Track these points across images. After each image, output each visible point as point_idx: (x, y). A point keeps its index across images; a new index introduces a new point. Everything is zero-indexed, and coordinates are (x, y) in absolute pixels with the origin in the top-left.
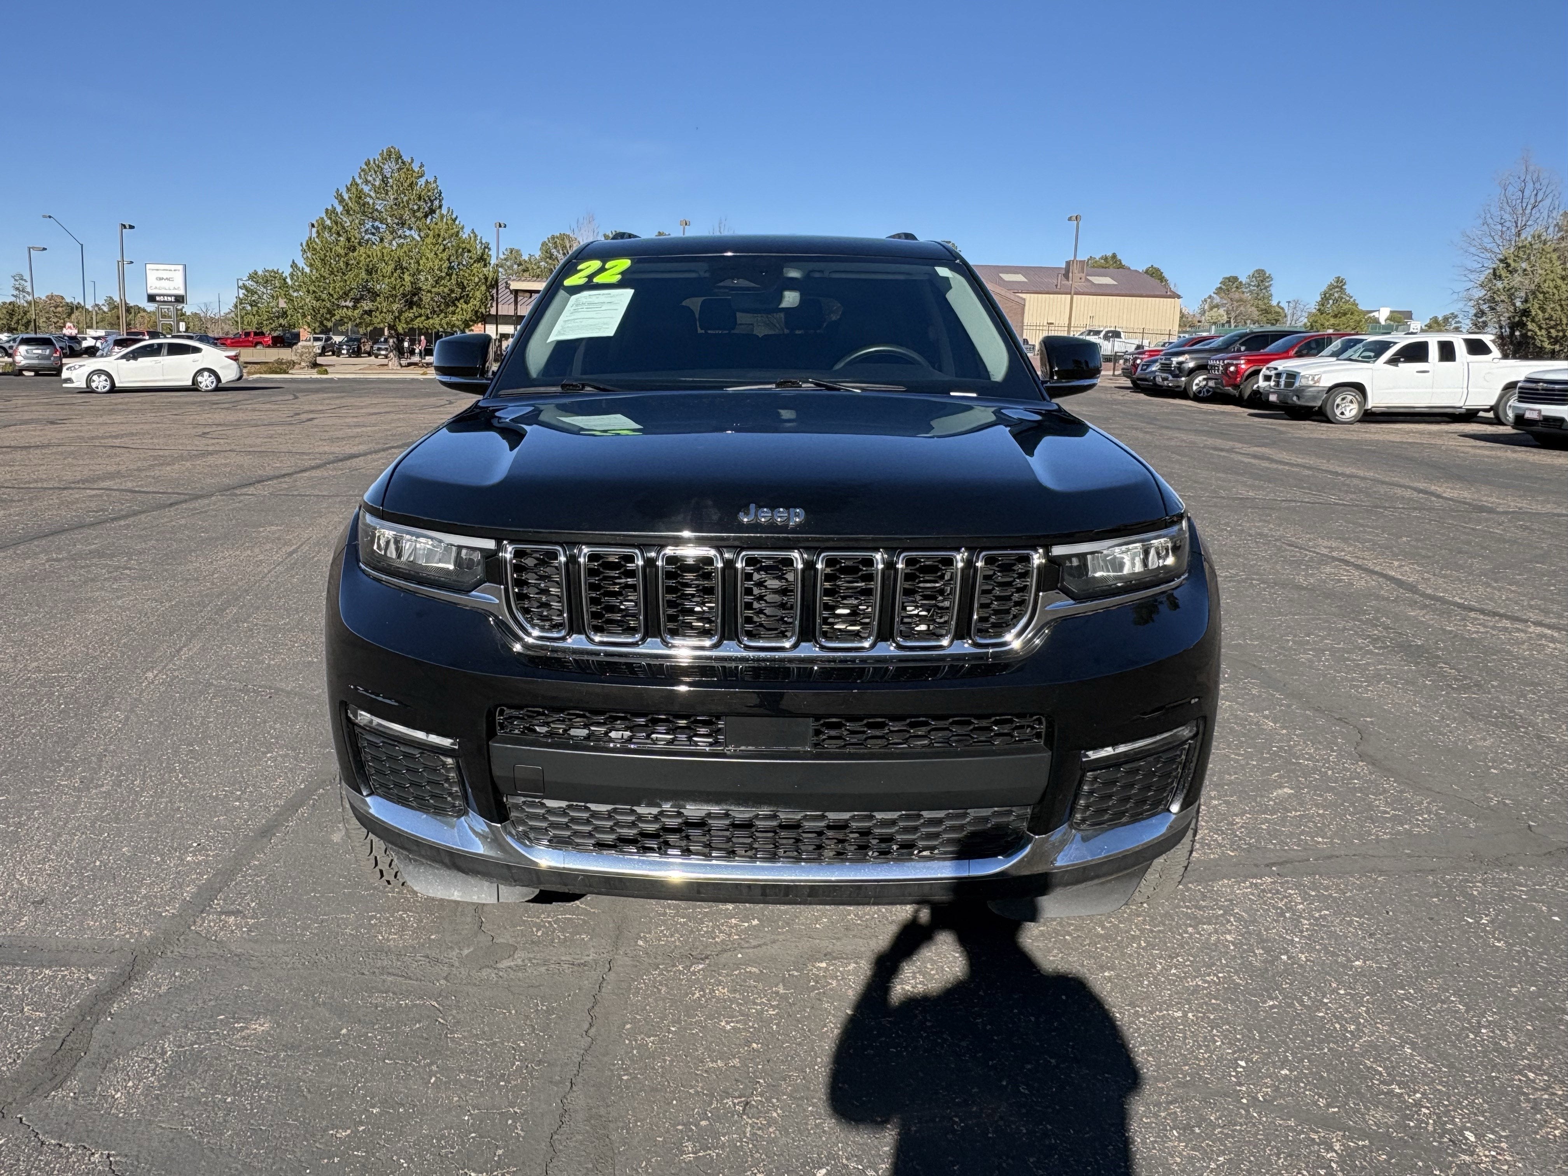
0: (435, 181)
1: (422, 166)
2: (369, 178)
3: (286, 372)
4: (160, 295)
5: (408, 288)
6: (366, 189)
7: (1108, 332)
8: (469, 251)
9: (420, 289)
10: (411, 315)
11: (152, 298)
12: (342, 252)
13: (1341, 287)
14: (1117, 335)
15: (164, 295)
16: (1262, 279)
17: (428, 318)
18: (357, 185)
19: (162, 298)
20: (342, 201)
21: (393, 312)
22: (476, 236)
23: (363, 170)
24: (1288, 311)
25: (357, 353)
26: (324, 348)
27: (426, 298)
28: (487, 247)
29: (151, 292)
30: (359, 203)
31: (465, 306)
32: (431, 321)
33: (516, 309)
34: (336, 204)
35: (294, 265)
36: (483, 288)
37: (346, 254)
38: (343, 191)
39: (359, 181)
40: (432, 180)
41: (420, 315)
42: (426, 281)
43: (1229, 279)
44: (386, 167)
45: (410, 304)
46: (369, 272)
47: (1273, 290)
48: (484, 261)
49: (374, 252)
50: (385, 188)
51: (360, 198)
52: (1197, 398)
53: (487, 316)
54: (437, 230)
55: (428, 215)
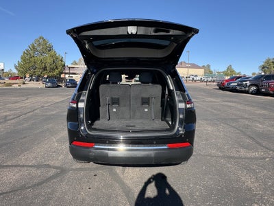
2: (36, 43)
5: (43, 67)
6: (35, 45)
7: (195, 75)
9: (46, 67)
10: (44, 72)
12: (29, 58)
13: (231, 67)
14: (197, 76)
16: (209, 66)
18: (33, 44)
20: (30, 47)
21: (40, 72)
23: (35, 41)
24: (213, 72)
25: (38, 81)
26: (30, 80)
27: (48, 68)
31: (57, 70)
32: (49, 74)
33: (69, 71)
35: (18, 62)
36: (61, 66)
41: (47, 73)
42: (48, 65)
44: (40, 40)
45: (44, 70)
46: (34, 63)
48: (61, 61)
49: (36, 58)
50: (39, 45)
51: (34, 47)
52: (252, 94)
53: (62, 73)
54: (51, 54)
55: (49, 51)
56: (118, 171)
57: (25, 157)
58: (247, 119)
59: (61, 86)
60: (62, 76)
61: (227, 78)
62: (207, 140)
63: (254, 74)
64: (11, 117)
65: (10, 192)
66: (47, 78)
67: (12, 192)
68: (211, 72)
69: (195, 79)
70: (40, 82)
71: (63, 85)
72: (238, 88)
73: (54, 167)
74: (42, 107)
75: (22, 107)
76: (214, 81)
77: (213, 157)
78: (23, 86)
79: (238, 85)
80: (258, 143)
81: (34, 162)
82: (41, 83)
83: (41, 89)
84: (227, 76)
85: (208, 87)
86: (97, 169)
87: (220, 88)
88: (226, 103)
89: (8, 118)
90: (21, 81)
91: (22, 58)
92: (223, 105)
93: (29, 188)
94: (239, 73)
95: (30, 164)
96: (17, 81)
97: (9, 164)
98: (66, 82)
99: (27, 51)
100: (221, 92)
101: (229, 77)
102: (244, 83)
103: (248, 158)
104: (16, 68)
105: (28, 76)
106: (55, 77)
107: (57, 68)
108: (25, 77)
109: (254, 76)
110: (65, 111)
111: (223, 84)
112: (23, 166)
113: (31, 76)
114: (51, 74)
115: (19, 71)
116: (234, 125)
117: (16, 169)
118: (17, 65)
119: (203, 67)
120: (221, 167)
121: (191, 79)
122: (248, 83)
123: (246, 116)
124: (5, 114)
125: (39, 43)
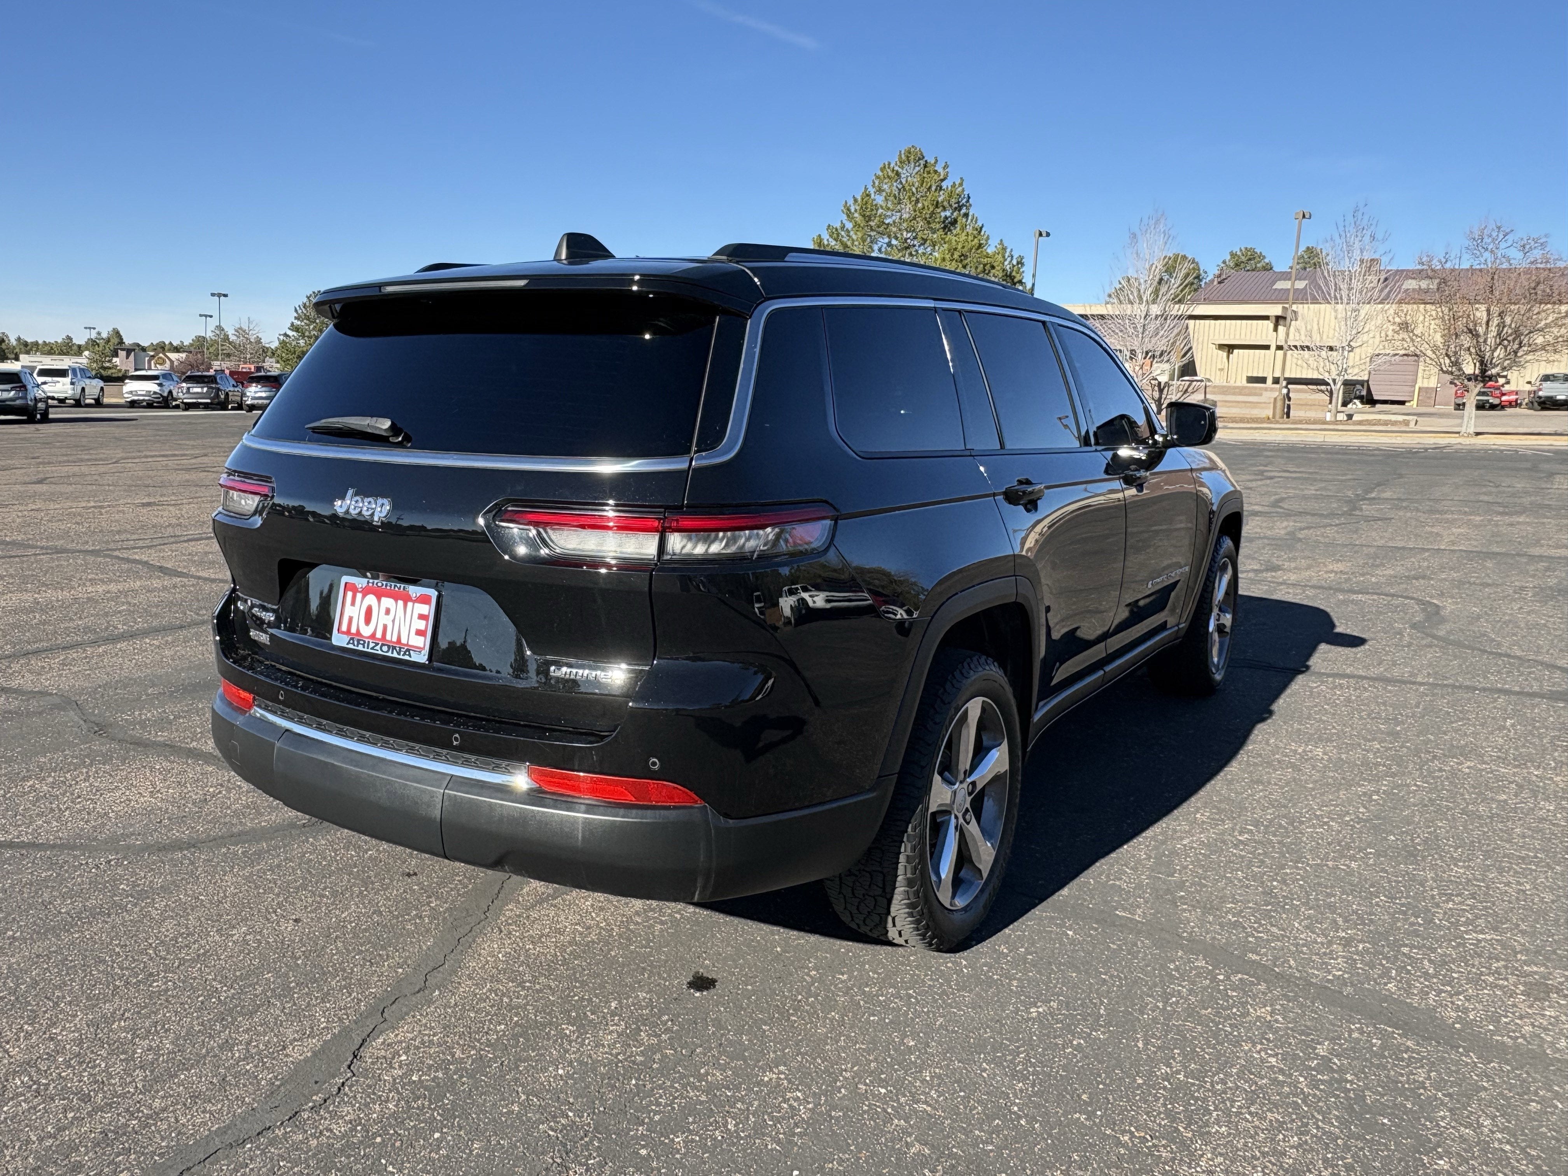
0: (961, 184)
1: (946, 167)
2: (885, 187)
6: (879, 200)
8: (993, 267)
18: (869, 195)
23: (878, 177)
30: (865, 216)
34: (843, 218)
39: (872, 190)
51: (868, 210)
54: (954, 243)
55: (949, 225)
99: (833, 234)
125: (900, 186)
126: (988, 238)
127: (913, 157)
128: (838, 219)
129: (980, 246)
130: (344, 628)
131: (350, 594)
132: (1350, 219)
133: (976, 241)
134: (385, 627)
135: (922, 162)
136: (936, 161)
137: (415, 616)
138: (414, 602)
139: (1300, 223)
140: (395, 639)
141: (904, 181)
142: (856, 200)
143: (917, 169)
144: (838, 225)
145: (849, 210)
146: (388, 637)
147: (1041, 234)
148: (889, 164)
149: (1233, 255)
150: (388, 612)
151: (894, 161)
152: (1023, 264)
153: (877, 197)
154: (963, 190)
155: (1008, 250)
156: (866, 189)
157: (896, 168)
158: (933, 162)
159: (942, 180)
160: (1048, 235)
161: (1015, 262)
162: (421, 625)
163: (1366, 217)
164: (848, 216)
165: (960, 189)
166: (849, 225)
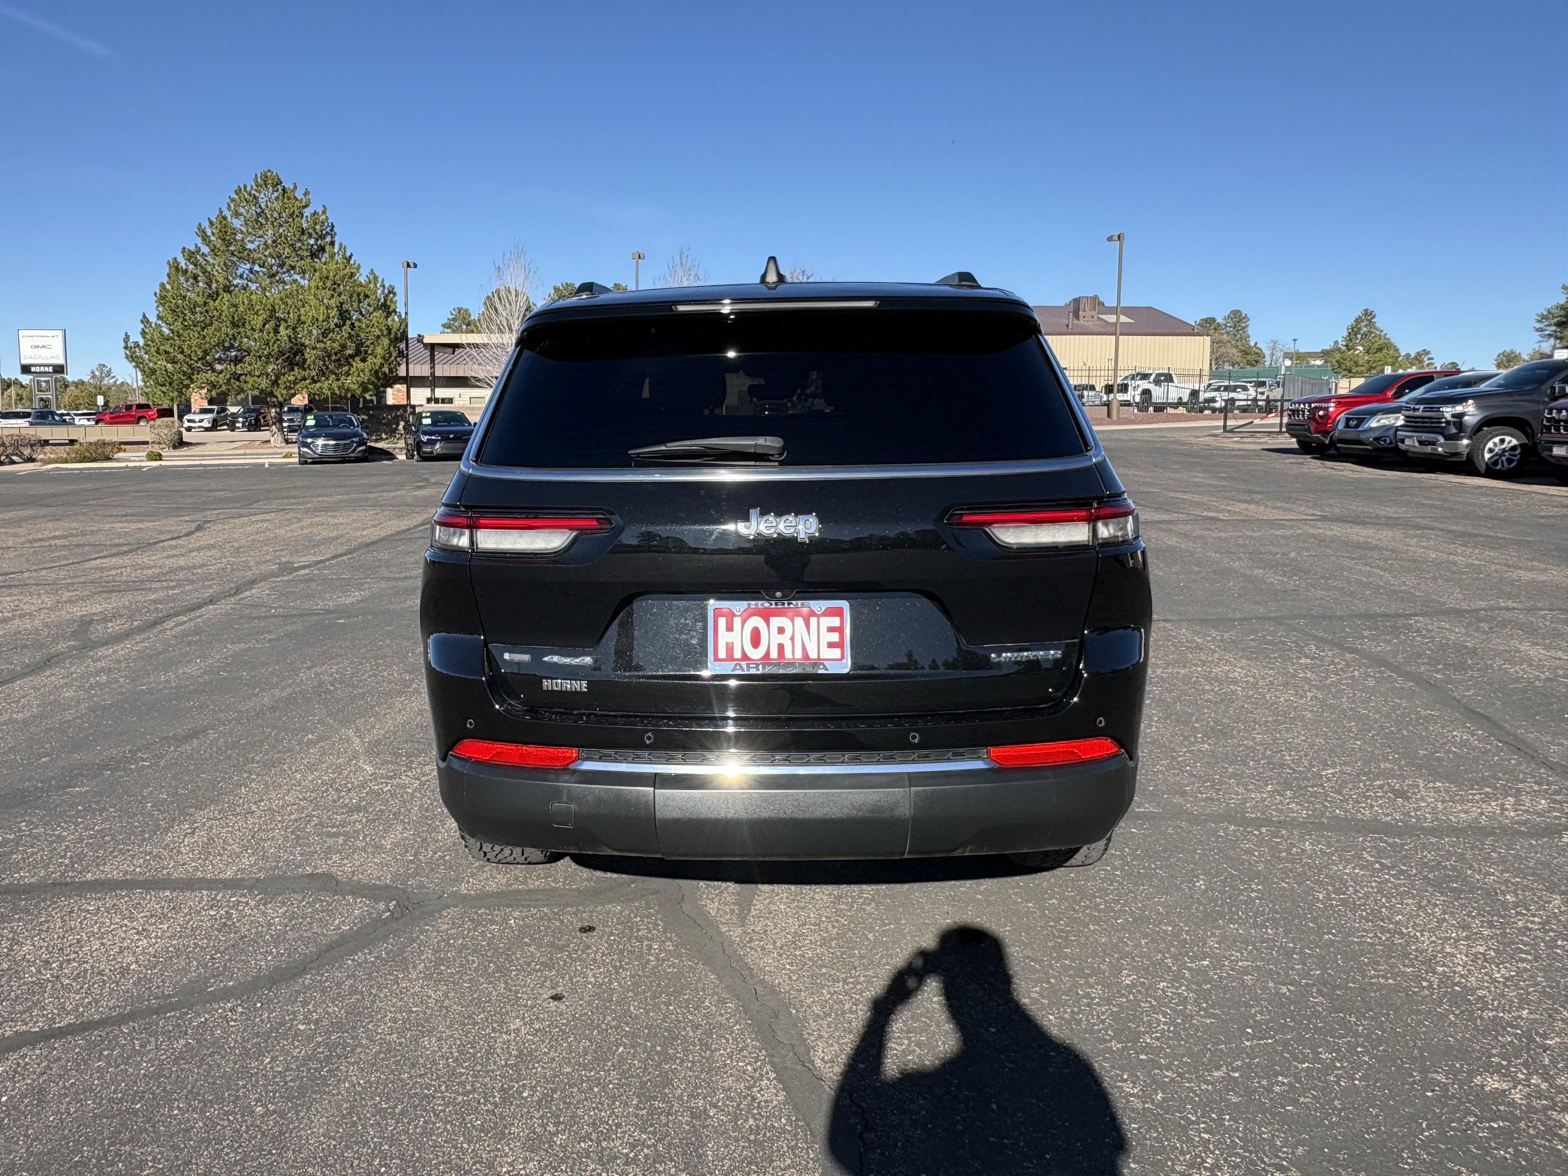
0: (324, 212)
1: (306, 193)
2: (242, 210)
3: (108, 459)
4: (35, 366)
5: (286, 345)
6: (237, 223)
7: (1159, 375)
8: (367, 296)
9: (303, 345)
10: (291, 378)
11: (26, 369)
12: (200, 300)
13: (1370, 321)
14: (1169, 378)
15: (40, 366)
16: (1238, 320)
17: (315, 382)
18: (225, 218)
19: (37, 369)
20: (205, 238)
21: (267, 375)
22: (376, 278)
23: (233, 200)
24: (1267, 352)
25: (255, 426)
26: (215, 421)
27: (310, 355)
28: (392, 291)
29: (24, 362)
30: (224, 240)
31: (361, 365)
32: (318, 385)
33: (433, 367)
34: (199, 241)
35: (145, 320)
36: (386, 341)
37: (205, 304)
38: (205, 224)
39: (228, 214)
40: (320, 210)
41: (304, 379)
42: (309, 336)
43: (1206, 320)
44: (262, 195)
45: (291, 364)
46: (234, 325)
47: (1250, 331)
48: (387, 308)
49: (241, 298)
50: (259, 221)
51: (226, 233)
52: (1491, 472)
53: (392, 380)
54: (325, 272)
55: (316, 253)
56: (712, 908)
57: (201, 836)
58: (1458, 613)
59: (388, 455)
60: (394, 396)
61: (1345, 386)
62: (1220, 733)
63: (1506, 359)
64: (113, 627)
65: (123, 1019)
66: (307, 410)
67: (132, 1016)
68: (1252, 356)
69: (1158, 394)
70: (271, 435)
71: (397, 446)
72: (1411, 443)
73: (359, 890)
74: (287, 568)
75: (173, 571)
76: (1269, 408)
77: (1258, 823)
78: (174, 459)
79: (1413, 424)
80: (1518, 746)
81: (246, 861)
82: (276, 440)
83: (278, 471)
84: (1350, 373)
85: (1231, 443)
86: (595, 895)
87: (1307, 448)
88: (1338, 530)
89: (98, 631)
90: (164, 428)
91: (162, 299)
92: (1321, 541)
93: (226, 994)
94: (1418, 359)
95: (229, 874)
96: (142, 431)
97: (111, 871)
98: (414, 427)
99: (191, 256)
100: (1312, 466)
101: (1358, 382)
102: (1448, 411)
103: (1456, 831)
104: (132, 358)
105: (198, 399)
106: (355, 404)
107: (361, 353)
108: (186, 409)
109: (1504, 372)
110: (408, 592)
111: (1323, 423)
112: (190, 885)
113: (218, 400)
114: (327, 386)
115: (149, 373)
116: (1382, 648)
117: (154, 902)
118: (136, 337)
119: (1207, 326)
120: (1301, 879)
121: (1133, 395)
122: (1471, 412)
123: (1455, 598)
124: (78, 611)
125: (259, 210)
126: (359, 267)
127: (271, 181)
128: (193, 242)
129: (352, 275)
130: (722, 654)
131: (722, 621)
132: (677, 260)
133: (347, 270)
134: (781, 647)
135: (279, 187)
136: (295, 187)
137: (823, 629)
138: (818, 616)
139: (637, 263)
140: (799, 655)
141: (263, 206)
142: (211, 223)
143: (276, 194)
144: (193, 249)
145: (204, 232)
146: (788, 655)
147: (408, 265)
148: (245, 187)
149: (556, 289)
150: (781, 630)
151: (251, 183)
152: (395, 294)
153: (235, 221)
154: (327, 219)
155: (380, 280)
156: (221, 211)
157: (253, 192)
158: (292, 187)
159: (304, 207)
160: (415, 266)
161: (386, 291)
162: (835, 637)
163: (690, 260)
164: (204, 239)
165: (324, 217)
166: (205, 249)
